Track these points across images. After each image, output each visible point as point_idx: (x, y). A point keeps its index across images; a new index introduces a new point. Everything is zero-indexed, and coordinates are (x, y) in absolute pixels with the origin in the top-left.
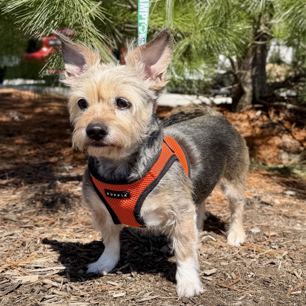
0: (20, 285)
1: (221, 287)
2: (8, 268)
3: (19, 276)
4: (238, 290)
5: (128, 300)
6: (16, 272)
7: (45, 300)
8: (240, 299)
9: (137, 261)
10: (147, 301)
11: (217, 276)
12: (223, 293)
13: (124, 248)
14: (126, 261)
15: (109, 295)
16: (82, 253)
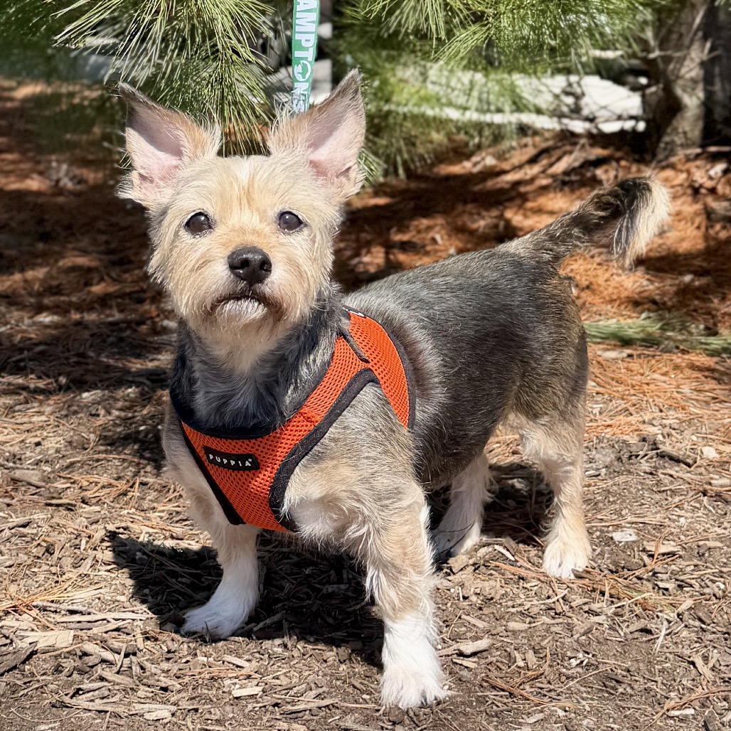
0: (34, 653)
1: (494, 687)
2: (9, 610)
3: (33, 630)
4: (532, 698)
5: (265, 706)
6: (26, 621)
7: (81, 692)
8: (532, 720)
9: (305, 607)
10: (308, 712)
11: (490, 659)
12: (493, 703)
13: (281, 569)
14: (280, 605)
15: (224, 690)
16: (179, 579)
